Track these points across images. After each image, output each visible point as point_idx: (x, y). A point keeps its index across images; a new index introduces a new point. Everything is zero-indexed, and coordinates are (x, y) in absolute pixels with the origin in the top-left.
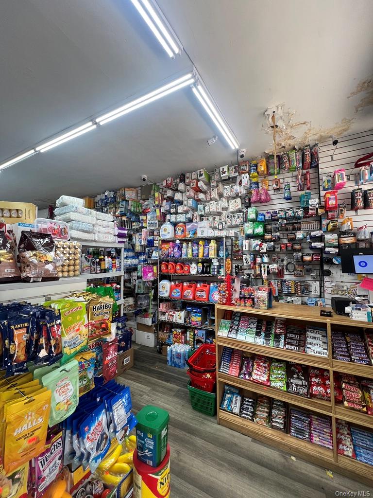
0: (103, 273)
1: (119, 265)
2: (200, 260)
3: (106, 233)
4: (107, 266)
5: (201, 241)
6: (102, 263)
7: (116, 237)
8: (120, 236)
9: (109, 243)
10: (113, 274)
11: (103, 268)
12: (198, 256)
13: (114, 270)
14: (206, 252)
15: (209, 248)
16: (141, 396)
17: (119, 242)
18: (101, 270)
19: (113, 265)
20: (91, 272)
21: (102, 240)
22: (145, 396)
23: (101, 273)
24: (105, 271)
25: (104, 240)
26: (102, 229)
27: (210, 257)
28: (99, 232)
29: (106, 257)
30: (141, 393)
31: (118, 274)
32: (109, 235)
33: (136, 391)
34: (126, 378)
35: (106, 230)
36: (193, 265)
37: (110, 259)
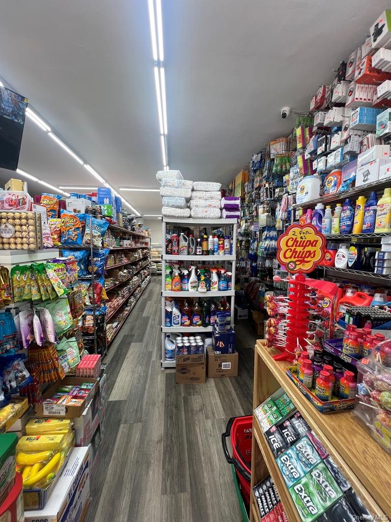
0: (206, 255)
1: (228, 247)
2: (354, 241)
3: (206, 207)
4: (210, 247)
5: (360, 198)
6: (204, 243)
7: (224, 211)
8: (228, 208)
9: (212, 218)
10: (219, 256)
11: (205, 249)
12: (351, 232)
13: (221, 252)
14: (369, 220)
15: (375, 211)
16: (207, 418)
17: (228, 217)
18: (203, 251)
19: (221, 247)
20: (189, 254)
21: (200, 215)
22: (209, 423)
23: (202, 255)
24: (207, 253)
25: (204, 215)
26: (202, 202)
27: (377, 231)
28: (197, 206)
29: (211, 237)
30: (210, 415)
31: (227, 257)
32: (212, 209)
33: (209, 408)
34: (216, 385)
35: (208, 203)
36: (342, 250)
37: (216, 239)
